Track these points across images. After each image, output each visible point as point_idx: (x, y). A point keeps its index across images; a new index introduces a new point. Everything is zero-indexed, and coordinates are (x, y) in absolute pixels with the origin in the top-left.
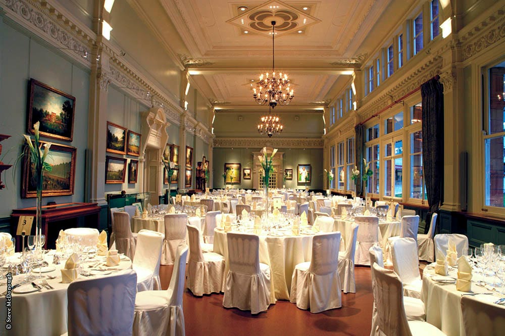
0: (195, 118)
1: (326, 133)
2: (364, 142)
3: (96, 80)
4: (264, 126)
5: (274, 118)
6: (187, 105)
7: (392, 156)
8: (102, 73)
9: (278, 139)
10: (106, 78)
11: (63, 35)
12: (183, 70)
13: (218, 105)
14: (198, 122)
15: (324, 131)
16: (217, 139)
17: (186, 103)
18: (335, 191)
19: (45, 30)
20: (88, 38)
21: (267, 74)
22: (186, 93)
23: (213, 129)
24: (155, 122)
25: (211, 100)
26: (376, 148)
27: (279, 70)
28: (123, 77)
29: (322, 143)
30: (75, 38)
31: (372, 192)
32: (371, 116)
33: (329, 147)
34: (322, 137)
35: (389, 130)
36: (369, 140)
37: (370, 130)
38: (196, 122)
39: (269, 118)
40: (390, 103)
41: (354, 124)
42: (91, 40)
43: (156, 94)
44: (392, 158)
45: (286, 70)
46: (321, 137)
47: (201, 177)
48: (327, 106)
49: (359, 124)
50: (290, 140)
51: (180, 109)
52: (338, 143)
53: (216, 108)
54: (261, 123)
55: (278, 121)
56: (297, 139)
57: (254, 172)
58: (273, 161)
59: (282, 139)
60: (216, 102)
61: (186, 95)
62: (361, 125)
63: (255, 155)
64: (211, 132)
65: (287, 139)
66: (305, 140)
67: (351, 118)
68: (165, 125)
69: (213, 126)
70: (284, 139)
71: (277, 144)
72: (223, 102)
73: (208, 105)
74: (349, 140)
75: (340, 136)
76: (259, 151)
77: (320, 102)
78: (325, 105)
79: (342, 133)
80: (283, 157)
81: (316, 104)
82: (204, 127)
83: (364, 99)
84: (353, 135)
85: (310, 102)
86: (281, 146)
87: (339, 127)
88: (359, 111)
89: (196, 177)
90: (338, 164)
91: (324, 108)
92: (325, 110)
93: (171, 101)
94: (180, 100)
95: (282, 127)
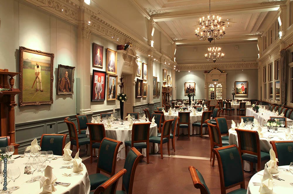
0: (160, 52)
1: (260, 57)
2: (287, 63)
3: (81, 32)
4: (208, 55)
5: (217, 48)
6: (154, 43)
8: (85, 26)
9: (223, 64)
10: (88, 30)
11: (56, 4)
12: (149, 19)
13: (178, 41)
14: (162, 54)
16: (179, 65)
17: (152, 42)
18: (267, 101)
19: (44, 3)
20: (74, 4)
21: (209, 17)
23: (175, 58)
24: (127, 57)
25: (173, 39)
27: (213, 13)
28: (102, 28)
29: (256, 65)
30: (65, 5)
33: (262, 68)
34: (257, 60)
38: (161, 55)
39: (212, 49)
41: (279, 50)
42: (76, 5)
43: (128, 38)
45: (218, 13)
47: (166, 92)
48: (261, 36)
49: (283, 49)
50: (232, 63)
51: (148, 46)
52: (269, 65)
53: (177, 44)
54: (208, 52)
55: (220, 50)
56: (237, 63)
57: (205, 87)
58: (219, 80)
59: (225, 63)
60: (176, 39)
61: (152, 36)
62: (285, 50)
63: (205, 76)
64: (174, 61)
65: (230, 63)
66: (243, 63)
67: (277, 45)
68: (135, 58)
69: (175, 56)
70: (227, 63)
71: (222, 67)
72: (181, 39)
73: (171, 42)
74: (277, 62)
75: (270, 59)
76: (209, 73)
77: (255, 34)
78: (259, 36)
79: (271, 57)
80: (226, 76)
81: (252, 35)
82: (167, 57)
83: (289, 28)
84: (279, 58)
85: (247, 35)
86: (225, 68)
87: (269, 52)
88: (283, 39)
89: (162, 93)
90: (268, 80)
91: (258, 38)
92: (259, 40)
93: (140, 42)
94: (147, 40)
95: (223, 55)
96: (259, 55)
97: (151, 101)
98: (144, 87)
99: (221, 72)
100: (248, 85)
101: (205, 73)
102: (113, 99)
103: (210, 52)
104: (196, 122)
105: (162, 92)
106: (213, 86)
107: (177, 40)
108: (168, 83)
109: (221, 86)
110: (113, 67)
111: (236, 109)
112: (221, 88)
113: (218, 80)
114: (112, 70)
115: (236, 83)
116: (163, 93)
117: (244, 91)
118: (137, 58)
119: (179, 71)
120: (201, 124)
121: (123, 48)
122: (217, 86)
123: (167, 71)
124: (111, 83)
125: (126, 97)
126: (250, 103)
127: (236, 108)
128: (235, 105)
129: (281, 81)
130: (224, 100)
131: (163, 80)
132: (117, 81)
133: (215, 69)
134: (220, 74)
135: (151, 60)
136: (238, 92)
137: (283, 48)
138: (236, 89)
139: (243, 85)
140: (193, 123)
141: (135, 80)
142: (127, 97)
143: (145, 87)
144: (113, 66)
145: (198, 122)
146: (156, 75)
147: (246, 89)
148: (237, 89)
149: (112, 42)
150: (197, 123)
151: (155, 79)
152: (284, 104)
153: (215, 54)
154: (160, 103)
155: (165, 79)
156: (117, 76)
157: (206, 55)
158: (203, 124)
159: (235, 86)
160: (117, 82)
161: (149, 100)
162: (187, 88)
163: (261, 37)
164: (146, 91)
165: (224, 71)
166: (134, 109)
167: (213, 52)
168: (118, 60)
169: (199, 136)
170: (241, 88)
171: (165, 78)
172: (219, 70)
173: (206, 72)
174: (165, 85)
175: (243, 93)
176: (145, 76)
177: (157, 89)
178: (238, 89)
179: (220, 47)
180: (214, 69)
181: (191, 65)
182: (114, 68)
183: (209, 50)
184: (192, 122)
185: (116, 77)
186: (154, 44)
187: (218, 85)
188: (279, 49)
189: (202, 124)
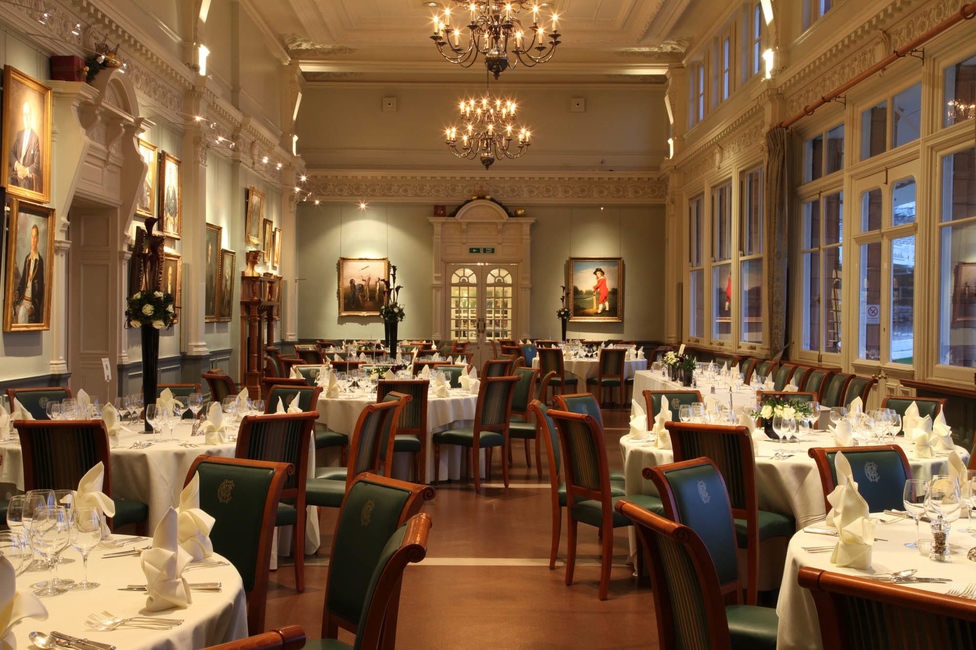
0: (235, 104)
1: (675, 154)
2: (795, 184)
4: (461, 132)
6: (208, 60)
7: (883, 231)
9: (517, 175)
13: (312, 55)
14: (244, 115)
15: (668, 146)
17: (203, 53)
18: (704, 344)
22: (204, 14)
23: (295, 138)
24: (99, 118)
25: (287, 41)
26: (835, 201)
29: (659, 186)
31: (818, 349)
32: (819, 98)
33: (685, 201)
34: (663, 166)
35: (876, 146)
36: (814, 177)
37: (817, 143)
38: (238, 117)
40: (880, 55)
41: (762, 126)
43: (99, 21)
44: (882, 235)
46: (657, 168)
47: (259, 302)
48: (680, 62)
49: (780, 125)
50: (556, 175)
51: (183, 71)
52: (714, 188)
53: (306, 68)
54: (460, 120)
55: (513, 112)
56: (576, 175)
57: (435, 282)
58: (498, 249)
59: (527, 175)
60: (304, 46)
61: (201, 21)
62: (787, 128)
63: (437, 229)
64: (291, 152)
65: (546, 175)
66: (606, 175)
67: (755, 103)
68: (133, 129)
69: (297, 128)
70: (536, 175)
71: (513, 191)
72: (329, 46)
73: (277, 55)
74: (748, 177)
75: (721, 162)
76: (453, 215)
77: (656, 50)
78: (673, 58)
79: (726, 154)
80: (531, 234)
81: (643, 53)
82: (265, 133)
83: (801, 38)
84: (762, 162)
85: (624, 49)
86: (525, 198)
87: (716, 132)
88: (782, 80)
89: (242, 303)
90: (712, 255)
91: (670, 68)
92: (672, 75)
93: (152, 46)
94: (180, 39)
95: (525, 134)
96: (671, 142)
97: (194, 344)
98: (167, 271)
99: (510, 215)
100: (621, 278)
101: (436, 214)
102: (34, 327)
103: (469, 120)
104: (451, 426)
105: (239, 300)
106: (473, 279)
107: (307, 50)
108: (266, 259)
109: (509, 280)
110: (34, 165)
111: (584, 378)
112: (509, 285)
113: (493, 251)
114: (26, 178)
115: (573, 264)
116: (246, 306)
117: (607, 304)
118: (142, 126)
119: (317, 202)
120: (471, 434)
121: (80, 71)
122: (490, 279)
123: (262, 196)
124: (24, 246)
125: (170, 308)
126: (640, 352)
127: (582, 377)
128: (578, 362)
129: (769, 259)
130: (525, 341)
131: (247, 241)
132: (53, 235)
133: (483, 198)
134: (504, 224)
135: (197, 141)
136: (581, 306)
137: (777, 122)
138: (572, 292)
139: (603, 273)
140: (438, 430)
141: (129, 238)
142: (174, 307)
143: (170, 271)
144: (33, 161)
145: (456, 424)
146: (217, 215)
147: (614, 292)
148: (576, 291)
149: (26, 38)
150: (452, 432)
151: (215, 231)
152: (781, 354)
153: (491, 127)
154: (228, 352)
155: (255, 240)
156: (53, 210)
157: (451, 133)
158: (482, 434)
159: (568, 277)
160: (52, 241)
161: (183, 340)
162: (352, 282)
163: (684, 62)
164: (174, 290)
165: (521, 207)
166: (125, 379)
167: (482, 121)
168: (53, 133)
169: (458, 486)
170: (593, 290)
171: (254, 232)
172: (500, 204)
173: (440, 210)
174: (253, 268)
175: (604, 310)
176: (171, 219)
177: (221, 285)
178: (581, 292)
179: (512, 99)
180: (479, 198)
181: (369, 174)
182: (38, 172)
183: (462, 111)
184: (432, 425)
185: (46, 213)
186: (210, 60)
187: (495, 272)
188: (758, 123)
189: (477, 434)
